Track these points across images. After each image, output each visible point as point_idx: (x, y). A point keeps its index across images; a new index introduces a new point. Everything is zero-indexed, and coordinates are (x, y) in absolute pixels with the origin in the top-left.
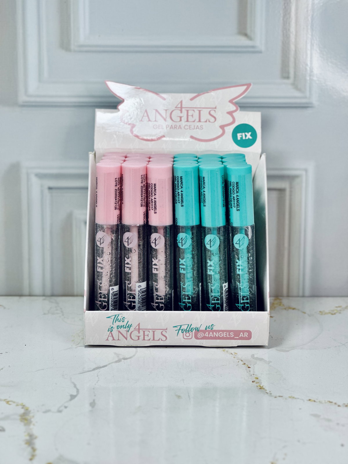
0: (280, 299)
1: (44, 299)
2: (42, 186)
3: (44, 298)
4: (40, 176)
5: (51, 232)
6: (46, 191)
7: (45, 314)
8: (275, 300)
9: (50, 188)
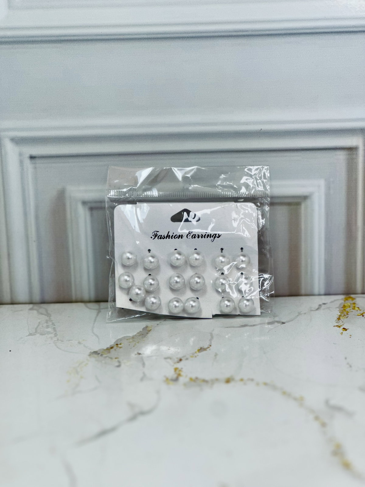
0: (353, 299)
1: (31, 309)
2: (20, 154)
3: (31, 306)
4: (18, 141)
5: (37, 217)
6: (27, 162)
7: (30, 334)
8: (346, 299)
9: (32, 158)
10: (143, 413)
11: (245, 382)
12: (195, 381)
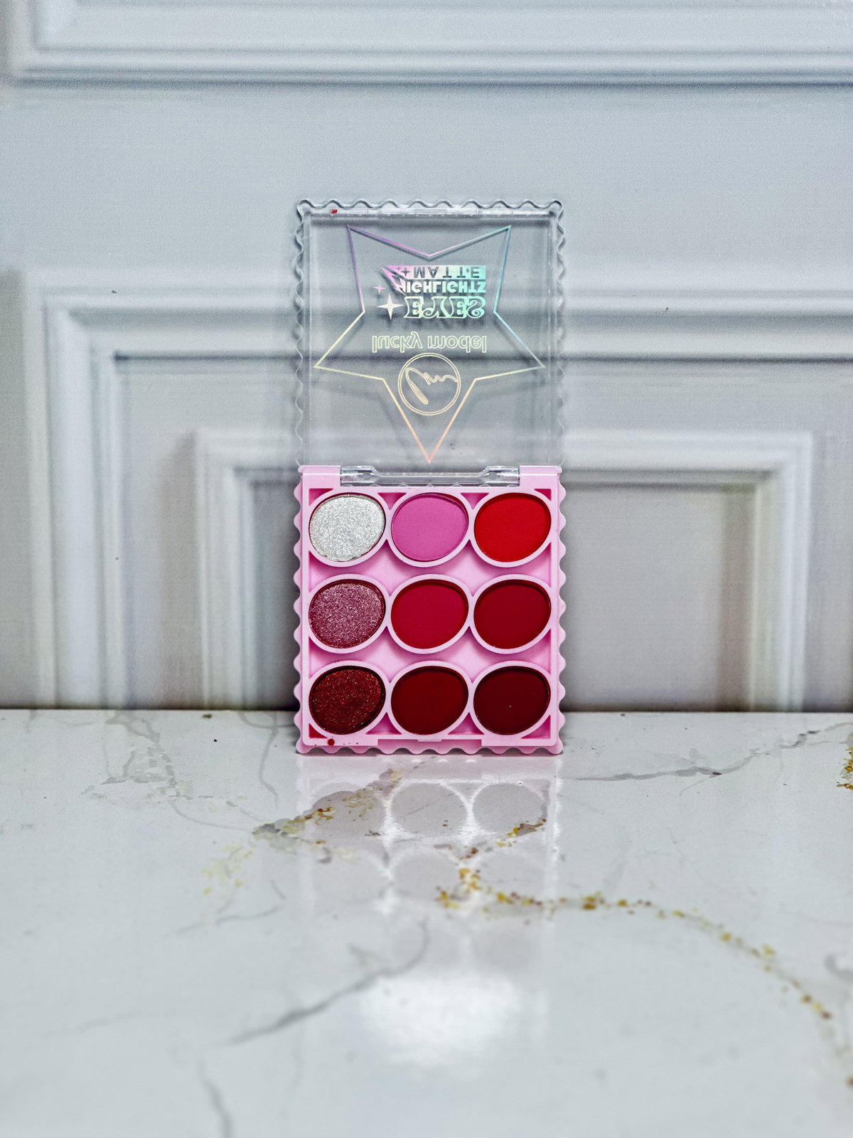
1: (112, 721)
3: (111, 713)
7: (111, 780)
10: (386, 971)
11: (631, 908)
12: (510, 902)
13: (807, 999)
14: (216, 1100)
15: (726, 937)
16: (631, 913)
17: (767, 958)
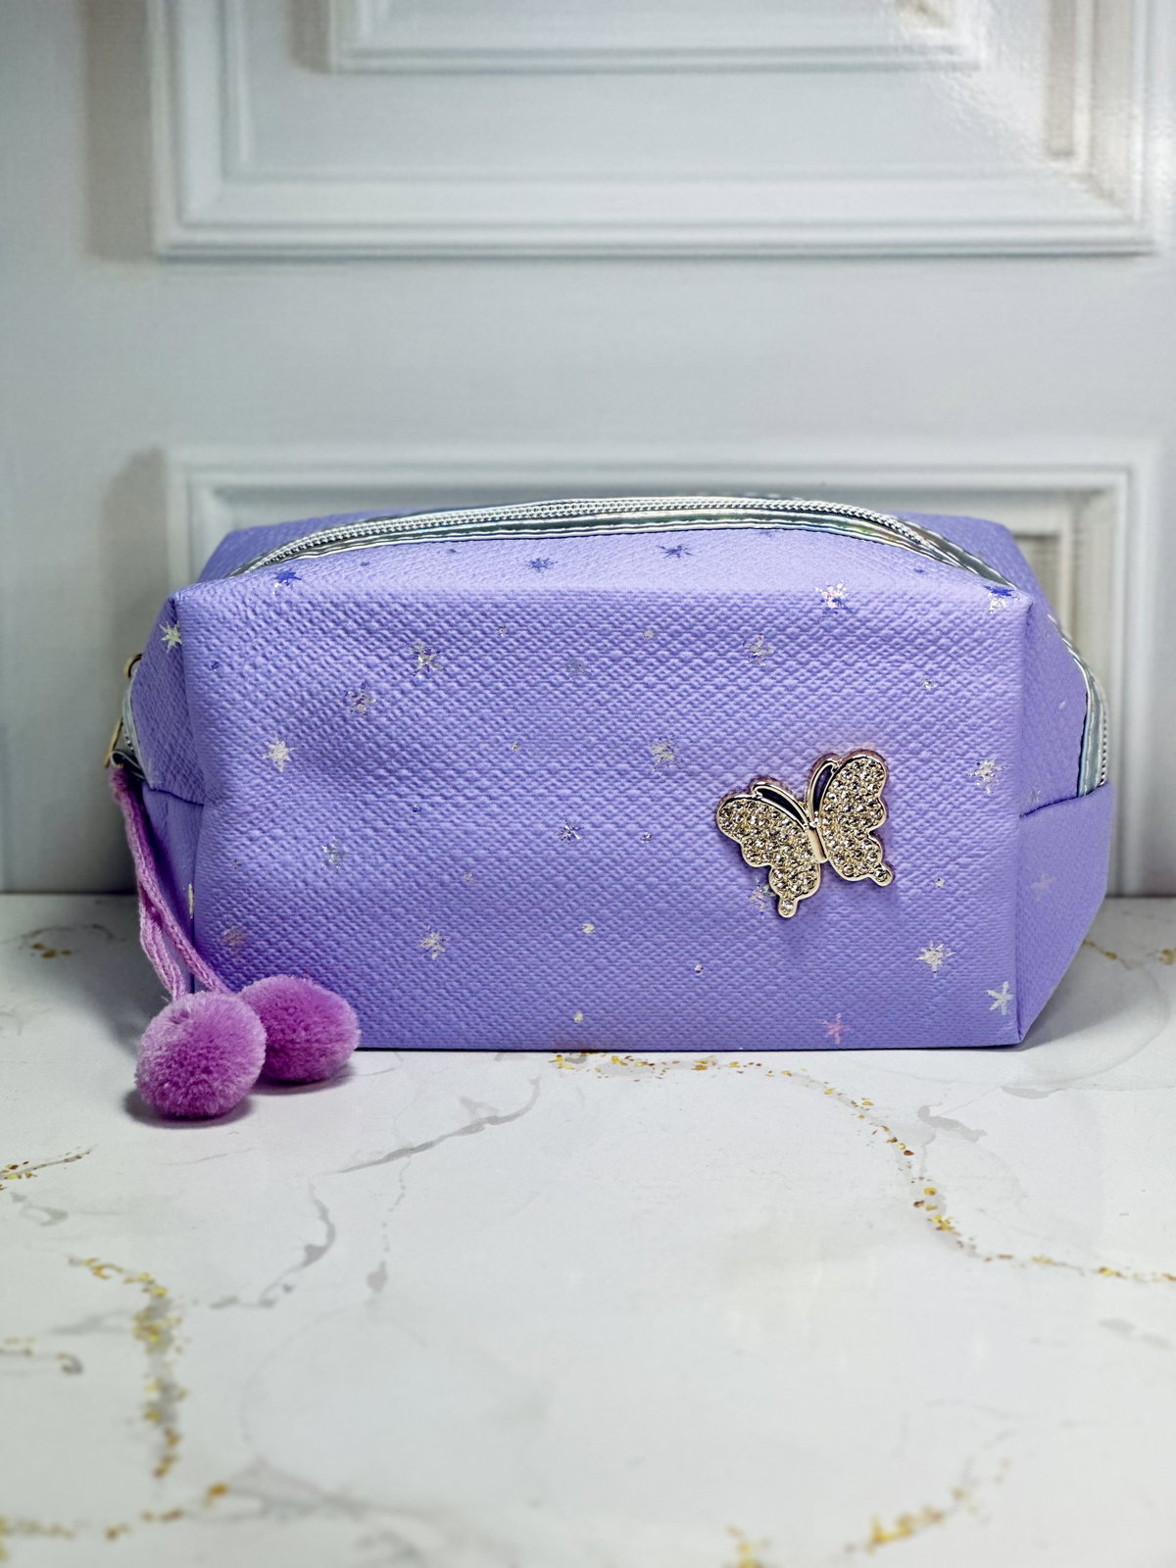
4: (231, 496)
10: (494, 1120)
11: (740, 1070)
12: (625, 1064)
13: (895, 1140)
14: (324, 1214)
15: (829, 1092)
16: (741, 1073)
17: (862, 1108)
